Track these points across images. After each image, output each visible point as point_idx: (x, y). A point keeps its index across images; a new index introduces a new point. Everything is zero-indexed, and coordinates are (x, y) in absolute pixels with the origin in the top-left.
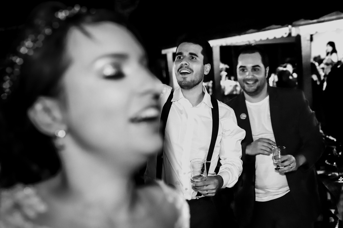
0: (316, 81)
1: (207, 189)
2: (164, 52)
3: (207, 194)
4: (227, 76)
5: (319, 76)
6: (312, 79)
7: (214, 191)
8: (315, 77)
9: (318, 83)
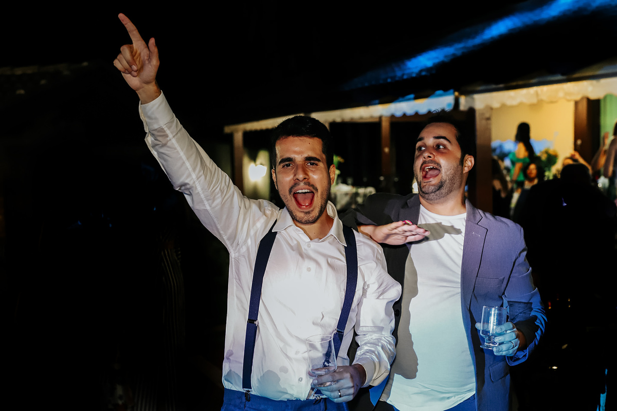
0: (499, 191)
1: (339, 388)
2: (228, 129)
3: (340, 396)
4: (339, 176)
5: (504, 182)
6: (494, 188)
7: (352, 391)
8: (497, 185)
9: (503, 195)
